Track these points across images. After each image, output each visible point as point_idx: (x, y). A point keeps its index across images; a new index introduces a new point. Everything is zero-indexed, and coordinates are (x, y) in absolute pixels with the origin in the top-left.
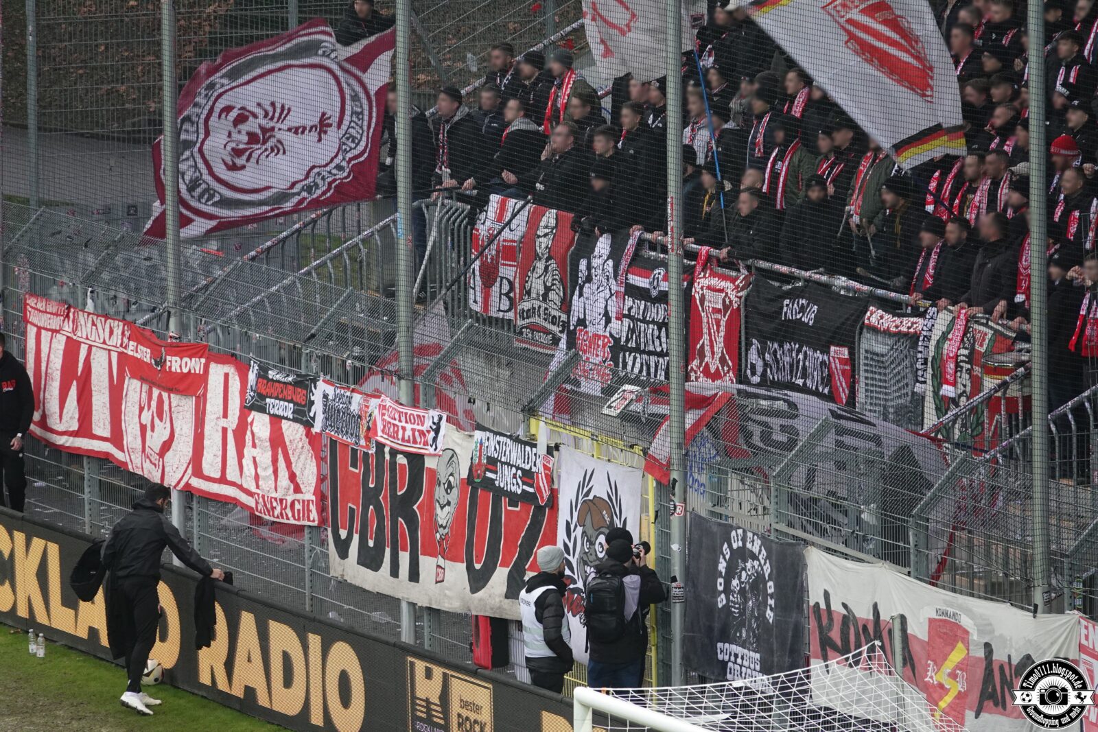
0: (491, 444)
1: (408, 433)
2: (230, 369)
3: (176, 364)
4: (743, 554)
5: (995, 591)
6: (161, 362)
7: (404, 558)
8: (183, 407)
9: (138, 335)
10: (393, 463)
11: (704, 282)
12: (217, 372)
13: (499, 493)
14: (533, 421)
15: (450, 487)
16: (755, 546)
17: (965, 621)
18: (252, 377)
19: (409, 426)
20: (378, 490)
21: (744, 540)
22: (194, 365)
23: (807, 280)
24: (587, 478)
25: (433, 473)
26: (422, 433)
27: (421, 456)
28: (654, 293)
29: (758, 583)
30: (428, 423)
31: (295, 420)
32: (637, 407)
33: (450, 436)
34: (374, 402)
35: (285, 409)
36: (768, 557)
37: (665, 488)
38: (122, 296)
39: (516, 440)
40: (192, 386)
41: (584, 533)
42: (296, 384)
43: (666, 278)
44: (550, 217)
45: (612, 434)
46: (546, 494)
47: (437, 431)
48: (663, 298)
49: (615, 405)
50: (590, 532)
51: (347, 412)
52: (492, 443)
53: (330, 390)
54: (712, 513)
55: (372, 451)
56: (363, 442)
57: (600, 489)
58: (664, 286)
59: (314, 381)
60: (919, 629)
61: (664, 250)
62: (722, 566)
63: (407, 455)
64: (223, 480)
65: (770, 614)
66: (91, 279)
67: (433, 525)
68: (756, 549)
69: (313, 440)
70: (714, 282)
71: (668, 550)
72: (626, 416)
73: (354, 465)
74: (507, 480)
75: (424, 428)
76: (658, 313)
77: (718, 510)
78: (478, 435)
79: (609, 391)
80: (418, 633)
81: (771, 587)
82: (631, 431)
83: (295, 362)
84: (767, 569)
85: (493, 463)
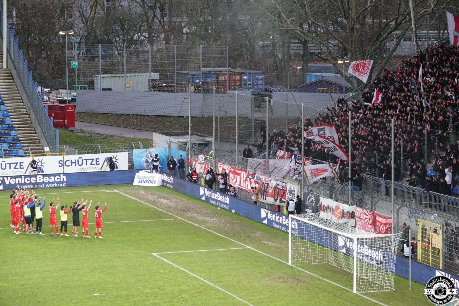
0: (278, 182)
2: (244, 172)
3: (237, 171)
4: (311, 197)
5: (344, 203)
6: (235, 171)
7: (264, 197)
8: (238, 177)
9: (232, 168)
10: (265, 184)
11: (307, 161)
12: (243, 172)
13: (279, 189)
14: (284, 180)
15: (272, 188)
16: (313, 196)
17: (340, 207)
18: (247, 173)
19: (267, 180)
20: (262, 188)
21: (311, 195)
22: (240, 172)
23: (321, 162)
24: (291, 187)
25: (270, 186)
27: (269, 184)
28: (300, 163)
29: (312, 201)
30: (270, 180)
31: (253, 179)
32: (298, 178)
33: (273, 181)
34: (263, 177)
35: (251, 177)
37: (301, 188)
38: (230, 162)
39: (282, 182)
40: (239, 174)
41: (289, 194)
42: (253, 174)
44: (286, 153)
45: (294, 181)
46: (285, 189)
49: (295, 178)
51: (259, 178)
53: (257, 175)
54: (307, 192)
55: (262, 183)
57: (292, 189)
59: (255, 174)
60: (334, 208)
61: (302, 157)
62: (308, 199)
63: (267, 184)
64: (243, 187)
65: (314, 205)
66: (226, 160)
67: (269, 193)
72: (296, 179)
74: (280, 187)
76: (300, 166)
79: (294, 176)
80: (268, 207)
81: (314, 202)
82: (297, 181)
84: (314, 199)
85: (278, 185)
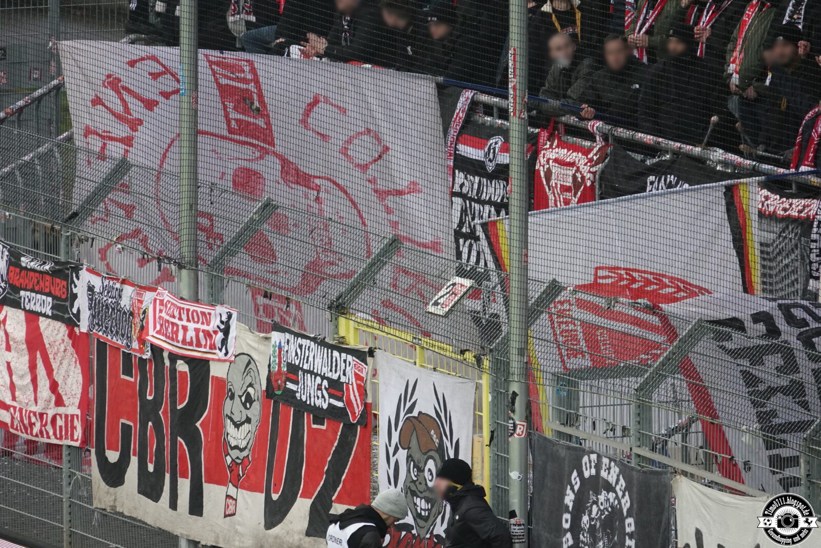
1: (191, 334)
4: (596, 484)
7: (184, 486)
10: (173, 370)
11: (550, 153)
13: (302, 408)
14: (342, 321)
15: (249, 399)
16: (612, 475)
19: (191, 326)
20: (157, 402)
21: (598, 467)
23: (676, 153)
25: (221, 383)
26: (208, 334)
27: (206, 362)
28: (490, 167)
30: (215, 323)
31: (54, 317)
32: (471, 304)
33: (242, 338)
34: (148, 296)
35: (42, 303)
36: (628, 488)
39: (322, 343)
41: (409, 458)
42: (54, 273)
43: (505, 149)
45: (437, 337)
46: (358, 409)
47: (226, 332)
48: (502, 173)
50: (417, 456)
51: (117, 308)
52: (293, 348)
53: (97, 282)
54: (560, 434)
55: (147, 355)
56: (135, 345)
57: (425, 405)
58: (503, 159)
59: (77, 269)
61: (504, 114)
62: (570, 499)
63: (189, 360)
67: (221, 445)
68: (612, 479)
69: (78, 342)
70: (562, 153)
71: (506, 479)
73: (128, 372)
74: (311, 391)
75: (210, 328)
76: (495, 191)
77: (567, 430)
78: (276, 336)
81: (629, 524)
82: (460, 331)
83: (53, 248)
84: (626, 503)
85: (294, 369)
